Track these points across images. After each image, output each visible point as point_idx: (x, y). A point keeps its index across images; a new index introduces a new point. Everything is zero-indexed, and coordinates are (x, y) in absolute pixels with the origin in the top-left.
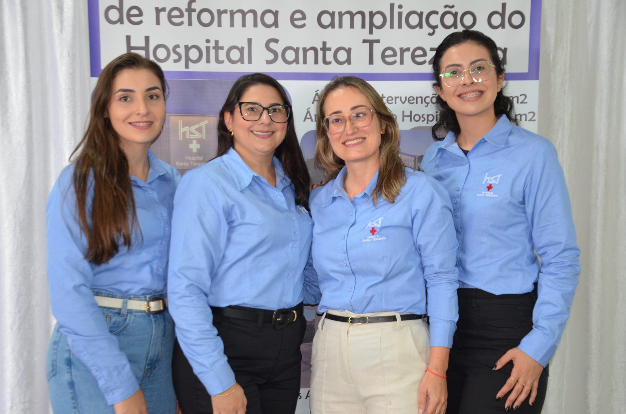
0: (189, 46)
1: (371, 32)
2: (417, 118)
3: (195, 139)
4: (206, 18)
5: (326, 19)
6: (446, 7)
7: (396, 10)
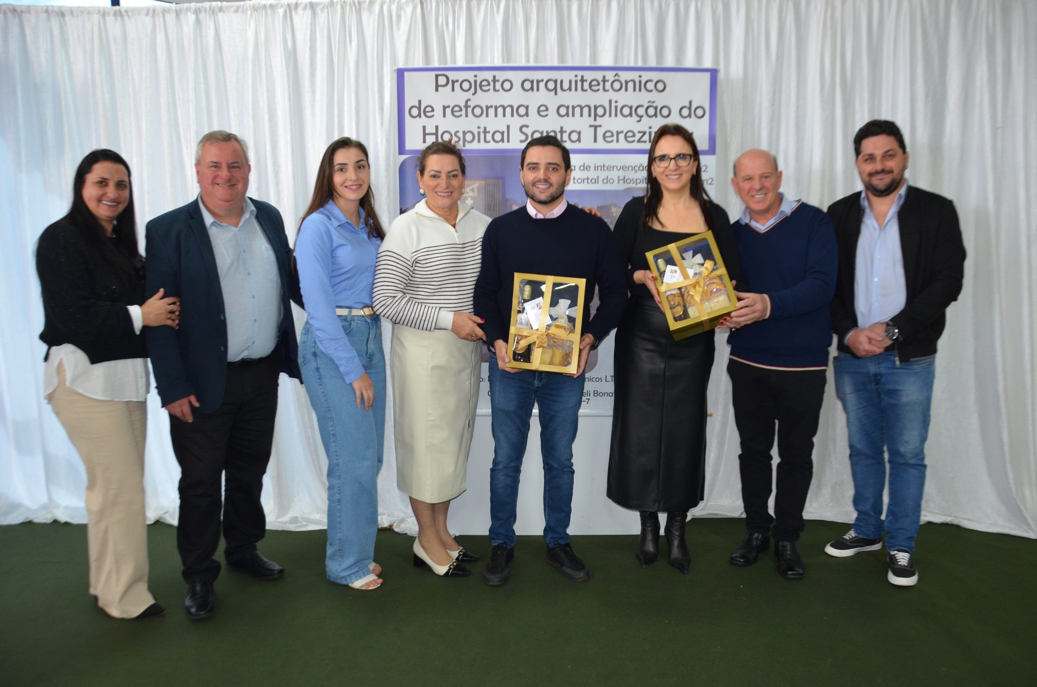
0: (466, 131)
1: (595, 120)
2: (629, 181)
3: (469, 197)
4: (478, 111)
5: (563, 111)
6: (649, 102)
7: (613, 105)
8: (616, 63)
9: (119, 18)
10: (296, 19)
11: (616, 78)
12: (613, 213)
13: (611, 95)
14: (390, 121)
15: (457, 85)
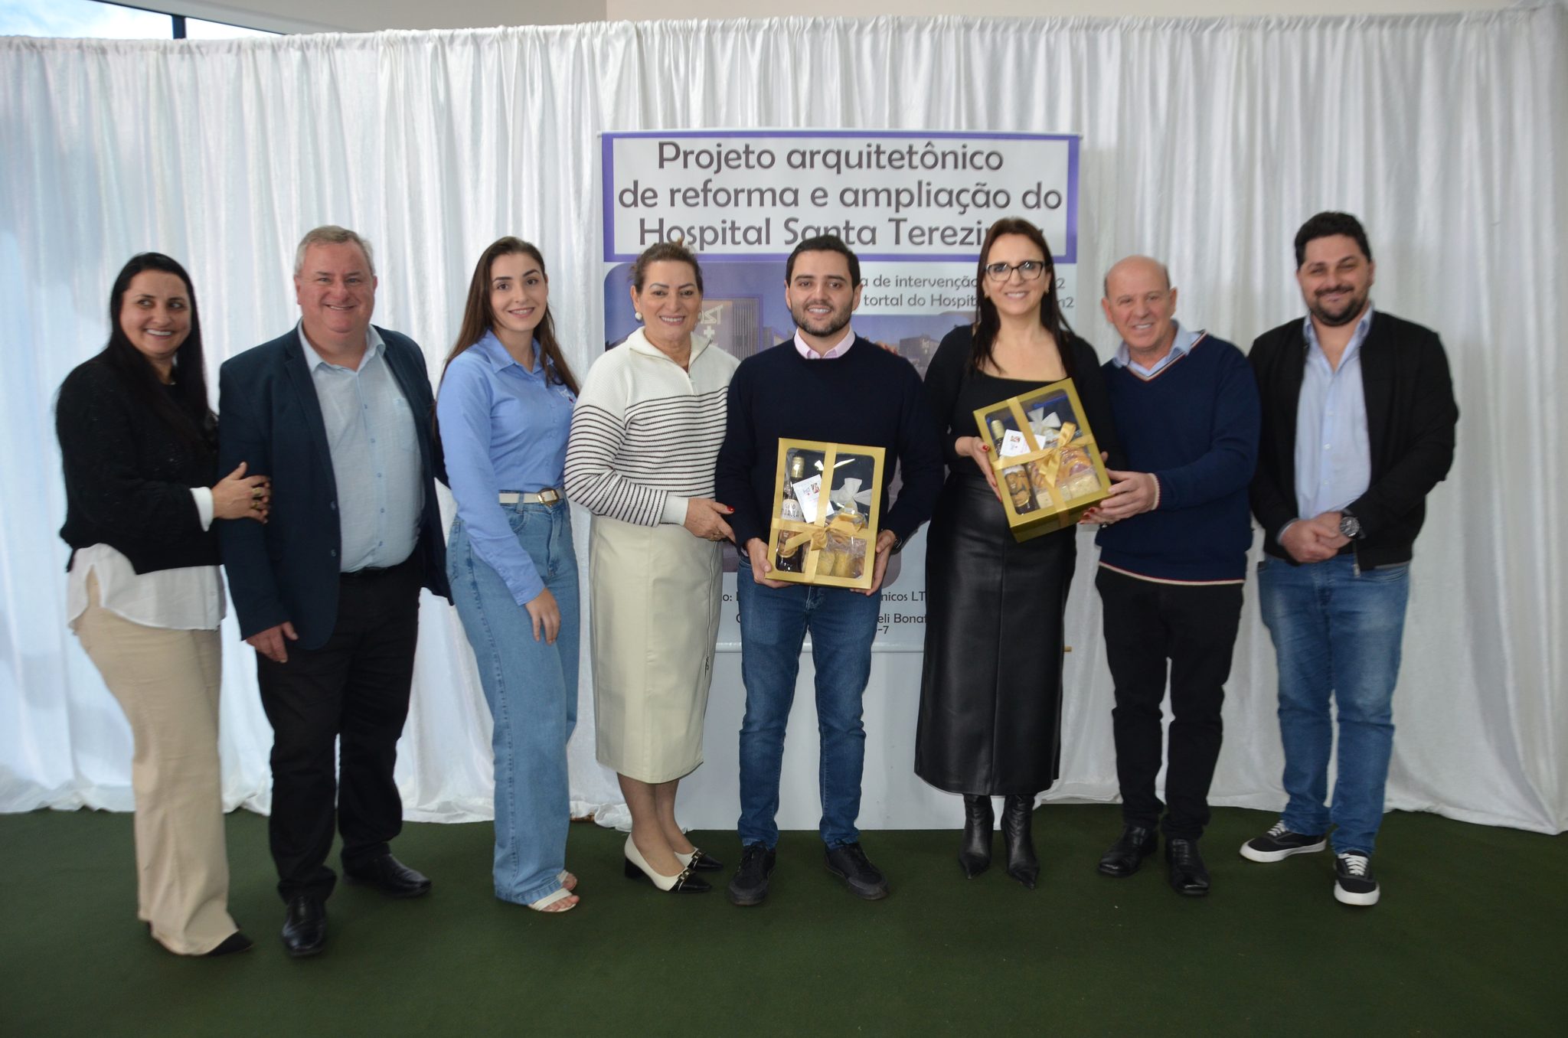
0: (705, 227)
1: (897, 210)
2: (947, 302)
3: (709, 325)
5: (849, 197)
6: (977, 184)
7: (924, 188)
8: (928, 126)
9: (187, 56)
10: (452, 59)
11: (929, 148)
12: (924, 350)
13: (922, 174)
14: (591, 210)
15: (691, 159)
